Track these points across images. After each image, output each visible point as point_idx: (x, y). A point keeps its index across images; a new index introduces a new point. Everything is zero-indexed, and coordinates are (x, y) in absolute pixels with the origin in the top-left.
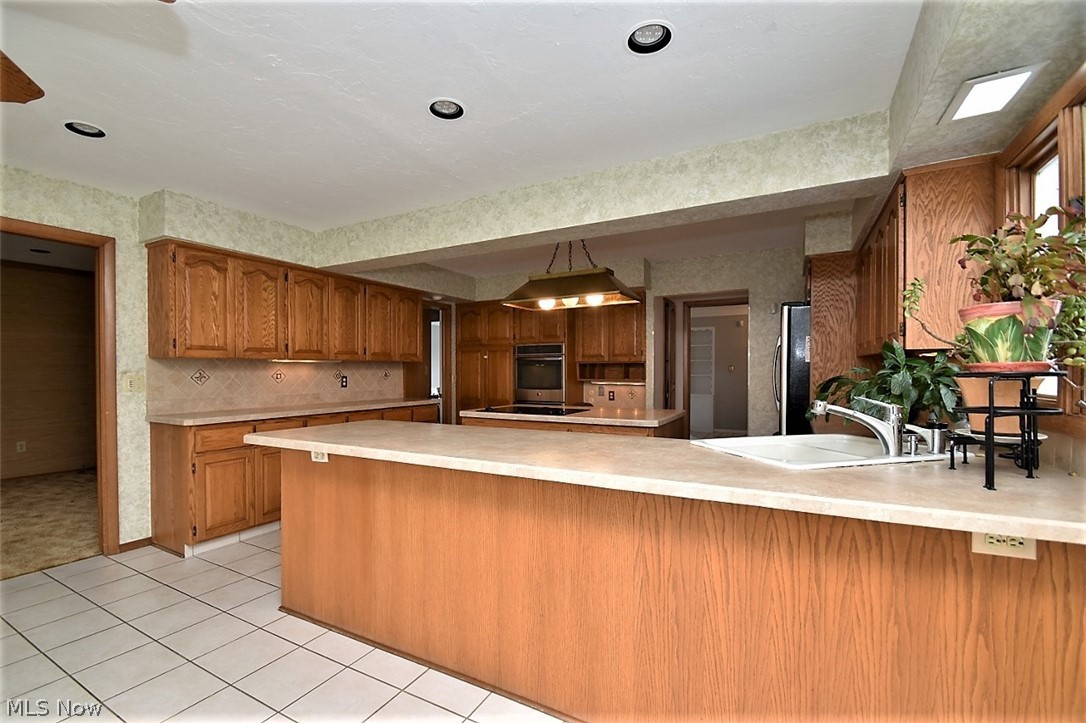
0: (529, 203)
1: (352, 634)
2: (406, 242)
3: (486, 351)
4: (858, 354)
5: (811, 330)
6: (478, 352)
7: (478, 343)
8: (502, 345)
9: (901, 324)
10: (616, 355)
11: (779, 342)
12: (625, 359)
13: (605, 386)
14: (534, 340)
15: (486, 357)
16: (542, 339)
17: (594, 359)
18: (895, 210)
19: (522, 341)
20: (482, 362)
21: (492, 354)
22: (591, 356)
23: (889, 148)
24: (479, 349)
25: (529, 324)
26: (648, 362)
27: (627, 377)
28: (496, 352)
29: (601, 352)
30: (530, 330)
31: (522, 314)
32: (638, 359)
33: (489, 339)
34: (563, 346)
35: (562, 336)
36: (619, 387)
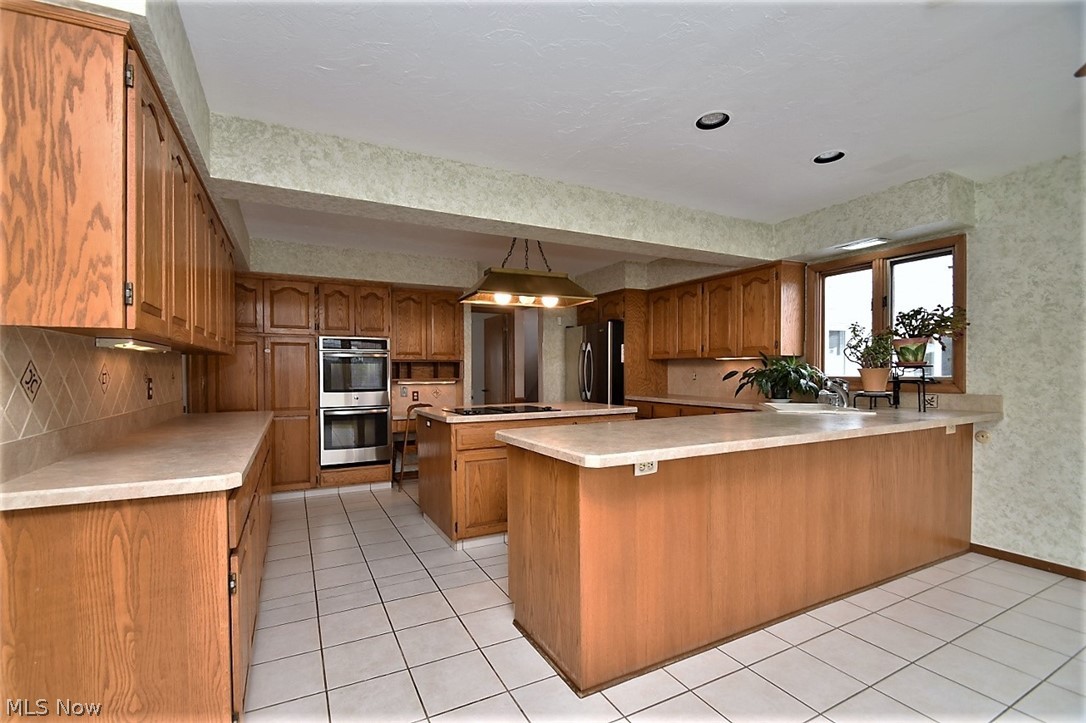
0: (586, 204)
1: (687, 653)
2: (429, 194)
3: (268, 342)
4: (651, 358)
5: (625, 340)
6: (252, 343)
7: (253, 330)
8: (297, 336)
9: (776, 342)
10: (435, 354)
11: (589, 348)
12: (444, 358)
13: (409, 386)
14: (348, 332)
15: (268, 351)
16: (359, 332)
17: (411, 357)
18: (765, 279)
19: (330, 332)
20: (260, 358)
21: (277, 347)
22: (407, 354)
23: (775, 246)
24: (253, 339)
25: (340, 312)
26: (465, 361)
27: (436, 376)
28: (286, 344)
29: (418, 350)
30: (341, 320)
31: (330, 299)
32: (457, 358)
33: (272, 326)
34: (388, 341)
35: (386, 330)
36: (424, 387)
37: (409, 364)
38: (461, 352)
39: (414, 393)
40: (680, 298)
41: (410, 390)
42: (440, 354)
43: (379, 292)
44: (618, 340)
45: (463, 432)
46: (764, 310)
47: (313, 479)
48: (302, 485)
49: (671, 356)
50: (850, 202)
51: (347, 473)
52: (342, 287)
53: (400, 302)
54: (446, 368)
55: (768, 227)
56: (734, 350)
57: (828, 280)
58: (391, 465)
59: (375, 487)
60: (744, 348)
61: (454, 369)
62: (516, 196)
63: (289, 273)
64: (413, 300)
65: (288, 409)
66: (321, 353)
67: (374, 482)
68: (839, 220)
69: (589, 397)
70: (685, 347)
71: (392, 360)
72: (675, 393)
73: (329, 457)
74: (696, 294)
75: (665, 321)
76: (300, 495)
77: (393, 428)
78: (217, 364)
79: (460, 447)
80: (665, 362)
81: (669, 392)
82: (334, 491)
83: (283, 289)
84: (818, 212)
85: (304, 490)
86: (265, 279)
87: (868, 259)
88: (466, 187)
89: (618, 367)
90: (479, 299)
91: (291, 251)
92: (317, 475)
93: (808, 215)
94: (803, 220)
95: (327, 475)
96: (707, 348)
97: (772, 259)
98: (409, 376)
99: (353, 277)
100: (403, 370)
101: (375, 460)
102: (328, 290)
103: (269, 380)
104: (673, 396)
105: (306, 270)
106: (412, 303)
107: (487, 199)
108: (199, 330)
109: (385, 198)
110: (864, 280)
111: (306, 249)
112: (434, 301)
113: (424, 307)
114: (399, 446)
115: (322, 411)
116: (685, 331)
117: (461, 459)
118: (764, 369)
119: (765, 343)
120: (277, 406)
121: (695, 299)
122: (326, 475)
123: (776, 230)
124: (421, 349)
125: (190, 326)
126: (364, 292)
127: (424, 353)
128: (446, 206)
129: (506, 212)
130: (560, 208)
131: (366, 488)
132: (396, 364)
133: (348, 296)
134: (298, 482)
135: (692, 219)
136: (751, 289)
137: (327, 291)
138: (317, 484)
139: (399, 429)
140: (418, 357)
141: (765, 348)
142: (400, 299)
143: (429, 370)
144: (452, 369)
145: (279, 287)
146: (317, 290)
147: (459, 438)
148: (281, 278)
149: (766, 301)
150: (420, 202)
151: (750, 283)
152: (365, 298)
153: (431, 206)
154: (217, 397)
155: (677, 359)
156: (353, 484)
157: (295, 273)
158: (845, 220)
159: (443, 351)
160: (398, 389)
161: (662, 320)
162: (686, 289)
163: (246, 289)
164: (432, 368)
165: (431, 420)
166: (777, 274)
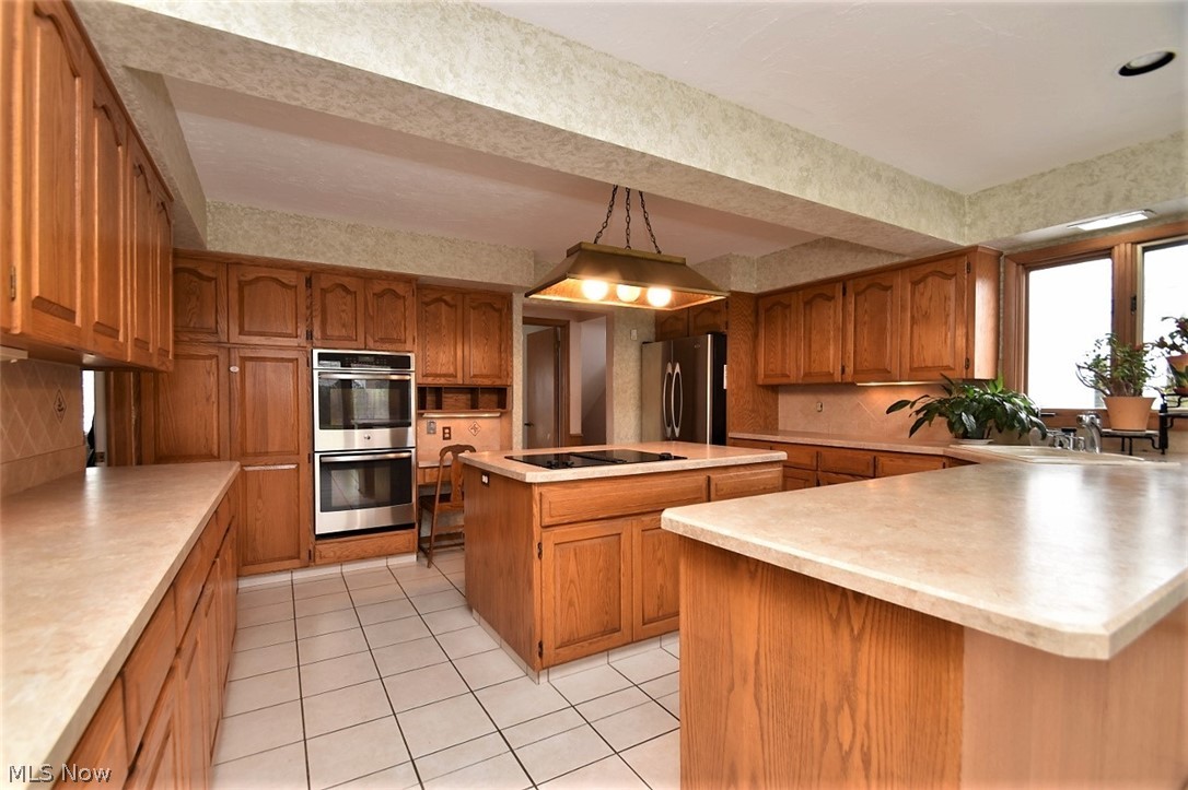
3: (235, 355)
4: (761, 383)
5: (729, 359)
6: (211, 357)
7: (212, 339)
8: (281, 348)
9: (968, 360)
10: (475, 376)
11: (678, 369)
12: (487, 382)
13: (440, 420)
14: (354, 344)
15: (235, 369)
16: (371, 343)
17: (442, 381)
18: (950, 272)
19: (328, 343)
20: (223, 379)
21: (249, 365)
22: (436, 376)
23: (970, 226)
24: (213, 351)
25: (343, 315)
26: (515, 387)
27: (474, 406)
28: (264, 359)
29: (452, 370)
30: (344, 326)
31: (329, 296)
32: (504, 383)
33: (242, 332)
34: (412, 356)
35: (409, 341)
36: (458, 421)
37: (438, 391)
38: (509, 374)
39: (444, 428)
40: (808, 303)
41: (440, 425)
42: (482, 376)
43: (400, 289)
44: (720, 360)
45: (553, 495)
46: (948, 315)
47: (304, 555)
48: (287, 564)
49: (793, 380)
50: (1100, 158)
51: (353, 544)
52: (347, 279)
53: (427, 304)
54: (490, 396)
55: (960, 199)
56: (896, 372)
57: (1034, 275)
58: (416, 530)
59: (394, 562)
60: (911, 369)
61: (498, 397)
62: (649, 108)
63: (268, 255)
64: (446, 303)
65: (266, 453)
66: (316, 373)
67: (392, 555)
68: (1080, 185)
69: (677, 435)
70: (816, 368)
71: (416, 384)
72: (788, 429)
73: (327, 522)
74: (833, 298)
75: (784, 335)
76: (285, 578)
77: (418, 479)
78: (156, 387)
79: (547, 521)
80: (775, 389)
81: (781, 427)
82: (335, 570)
83: (258, 279)
84: (1043, 175)
85: (291, 570)
86: (230, 263)
87: (1108, 244)
88: (572, 83)
89: (719, 394)
90: (556, 293)
91: (269, 222)
92: (308, 549)
93: (1026, 179)
94: (1018, 187)
95: (325, 548)
96: (850, 370)
97: (965, 243)
98: (439, 406)
99: (362, 265)
100: (430, 398)
101: (390, 524)
102: (325, 282)
103: (236, 410)
104: (785, 433)
105: (291, 251)
106: (444, 307)
107: (605, 108)
108: (141, 344)
109: (437, 81)
110: (1098, 274)
111: (291, 221)
112: (473, 304)
113: (460, 311)
114: (426, 503)
115: (317, 456)
116: (815, 347)
117: (550, 539)
118: (947, 396)
119: (948, 361)
120: (250, 449)
121: (832, 304)
122: (323, 547)
123: (971, 203)
124: (456, 370)
125: (127, 334)
126: (378, 287)
127: (460, 375)
128: (541, 111)
129: (635, 134)
130: (711, 136)
131: (381, 563)
132: (421, 390)
133: (355, 293)
134: (282, 559)
135: (878, 177)
136: (925, 287)
137: (324, 284)
138: (311, 561)
139: (428, 480)
140: (451, 381)
141: (948, 368)
142: (427, 300)
143: (464, 398)
144: (494, 398)
145: (251, 277)
146: (309, 282)
147: (545, 506)
148: (254, 262)
149: (952, 304)
150: (498, 98)
151: (923, 279)
152: (379, 295)
153: (515, 105)
154: (156, 436)
155: (799, 385)
156: (362, 559)
157: (276, 256)
158: (1092, 184)
159: (485, 372)
160: (424, 424)
161: (779, 333)
162: (817, 293)
163: (200, 276)
164: (469, 396)
165: (487, 474)
166: (969, 265)
